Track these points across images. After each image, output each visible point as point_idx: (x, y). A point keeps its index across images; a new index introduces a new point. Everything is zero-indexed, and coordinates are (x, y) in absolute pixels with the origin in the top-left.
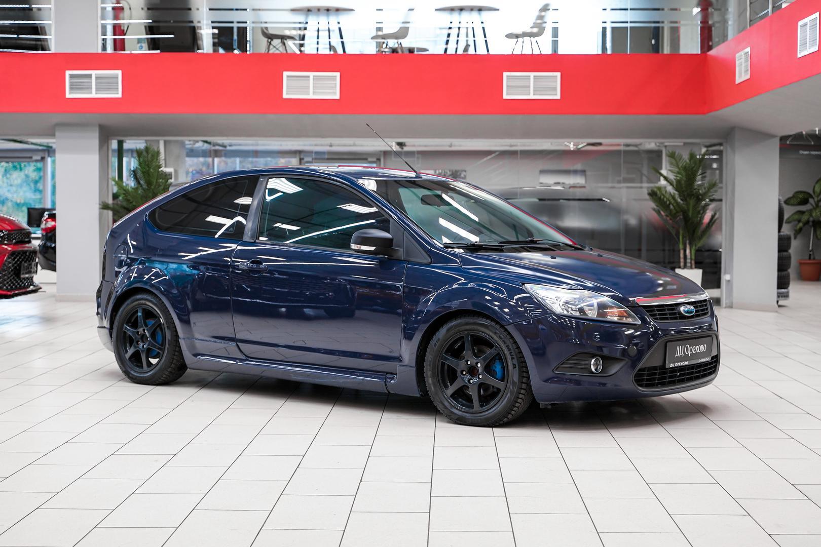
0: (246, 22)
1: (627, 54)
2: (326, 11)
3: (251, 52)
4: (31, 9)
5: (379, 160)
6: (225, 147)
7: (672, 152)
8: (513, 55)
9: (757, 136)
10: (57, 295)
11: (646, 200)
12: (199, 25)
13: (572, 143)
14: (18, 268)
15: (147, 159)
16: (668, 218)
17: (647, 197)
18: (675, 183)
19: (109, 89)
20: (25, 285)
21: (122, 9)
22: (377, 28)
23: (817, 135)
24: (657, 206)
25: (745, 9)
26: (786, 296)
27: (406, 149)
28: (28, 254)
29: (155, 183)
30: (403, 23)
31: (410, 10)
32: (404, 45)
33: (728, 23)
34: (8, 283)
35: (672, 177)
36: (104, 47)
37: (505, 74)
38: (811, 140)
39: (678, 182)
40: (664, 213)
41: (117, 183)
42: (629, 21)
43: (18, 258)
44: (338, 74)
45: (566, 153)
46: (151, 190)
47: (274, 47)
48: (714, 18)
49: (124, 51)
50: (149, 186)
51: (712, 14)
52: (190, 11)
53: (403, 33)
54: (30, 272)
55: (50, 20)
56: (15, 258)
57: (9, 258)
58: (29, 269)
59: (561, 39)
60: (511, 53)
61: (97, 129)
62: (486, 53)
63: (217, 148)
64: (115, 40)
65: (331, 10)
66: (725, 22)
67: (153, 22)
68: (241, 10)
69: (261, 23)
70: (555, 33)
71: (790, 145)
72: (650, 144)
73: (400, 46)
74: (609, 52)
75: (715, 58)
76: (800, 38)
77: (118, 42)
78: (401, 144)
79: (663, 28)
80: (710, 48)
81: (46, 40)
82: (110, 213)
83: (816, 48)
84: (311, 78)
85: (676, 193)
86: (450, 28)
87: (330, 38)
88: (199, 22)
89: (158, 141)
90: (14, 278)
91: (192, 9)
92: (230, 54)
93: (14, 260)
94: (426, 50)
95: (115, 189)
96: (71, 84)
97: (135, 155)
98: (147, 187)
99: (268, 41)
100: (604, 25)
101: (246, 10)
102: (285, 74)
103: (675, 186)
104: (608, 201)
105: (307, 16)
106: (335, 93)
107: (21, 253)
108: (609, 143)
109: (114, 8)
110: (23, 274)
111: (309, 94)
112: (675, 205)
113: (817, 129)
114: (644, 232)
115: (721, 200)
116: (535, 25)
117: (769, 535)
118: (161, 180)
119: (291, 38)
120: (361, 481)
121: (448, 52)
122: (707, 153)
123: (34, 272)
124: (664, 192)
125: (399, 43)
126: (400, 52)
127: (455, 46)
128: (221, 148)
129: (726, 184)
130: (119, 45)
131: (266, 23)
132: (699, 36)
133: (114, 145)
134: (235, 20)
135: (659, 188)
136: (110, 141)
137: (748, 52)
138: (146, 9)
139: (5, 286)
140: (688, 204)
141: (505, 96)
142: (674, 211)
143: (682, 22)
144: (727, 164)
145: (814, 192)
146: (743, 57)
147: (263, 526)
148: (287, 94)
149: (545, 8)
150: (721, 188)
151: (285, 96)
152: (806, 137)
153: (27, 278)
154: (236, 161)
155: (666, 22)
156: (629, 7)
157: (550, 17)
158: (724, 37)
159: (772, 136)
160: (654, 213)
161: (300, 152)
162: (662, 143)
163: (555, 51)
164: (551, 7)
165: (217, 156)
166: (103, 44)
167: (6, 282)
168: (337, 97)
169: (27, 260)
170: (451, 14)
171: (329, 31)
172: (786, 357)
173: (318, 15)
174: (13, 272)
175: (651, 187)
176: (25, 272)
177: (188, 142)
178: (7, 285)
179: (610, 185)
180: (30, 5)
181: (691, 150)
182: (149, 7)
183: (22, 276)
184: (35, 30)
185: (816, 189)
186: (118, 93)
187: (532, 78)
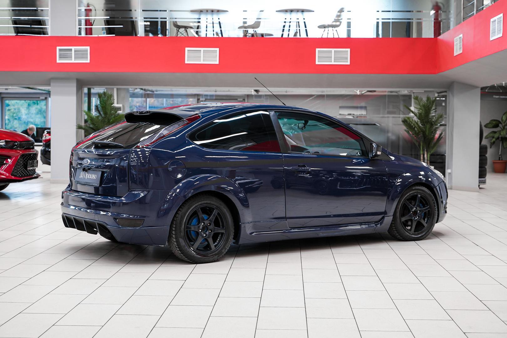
0: (166, 18)
1: (390, 38)
2: (211, 12)
3: (169, 36)
4: (36, 10)
5: (244, 100)
6: (153, 92)
7: (416, 96)
8: (322, 38)
9: (466, 87)
10: (51, 179)
11: (401, 125)
12: (136, 20)
13: (358, 91)
14: (26, 164)
15: (105, 99)
16: (414, 136)
17: (402, 123)
18: (418, 115)
19: (82, 58)
20: (30, 174)
21: (91, 10)
22: (243, 22)
23: (504, 86)
24: (407, 129)
25: (460, 12)
26: (484, 182)
27: (260, 93)
28: (32, 155)
29: (109, 113)
30: (257, 19)
31: (261, 11)
32: (257, 32)
33: (450, 19)
34: (20, 173)
35: (416, 111)
36: (80, 33)
37: (317, 50)
38: (500, 90)
39: (420, 114)
40: (412, 132)
41: (87, 114)
42: (391, 18)
43: (26, 158)
44: (218, 49)
45: (355, 97)
46: (107, 117)
47: (181, 33)
48: (442, 17)
49: (92, 35)
50: (106, 115)
51: (441, 14)
52: (131, 12)
53: (257, 25)
54: (33, 166)
55: (48, 17)
56: (24, 158)
57: (20, 158)
58: (33, 164)
59: (352, 29)
60: (321, 37)
61: (75, 81)
62: (306, 37)
63: (148, 92)
64: (86, 29)
65: (214, 11)
66: (448, 19)
67: (110, 18)
68: (163, 11)
69: (173, 18)
70: (349, 25)
71: (488, 92)
72: (405, 92)
73: (255, 32)
74: (380, 37)
75: (442, 41)
76: (492, 29)
77: (88, 29)
78: (256, 91)
79: (412, 22)
80: (440, 34)
81: (46, 28)
82: (83, 131)
83: (501, 35)
84: (202, 52)
85: (419, 120)
86: (285, 22)
87: (213, 28)
88: (136, 18)
89: (113, 89)
90: (23, 170)
91: (132, 10)
92: (156, 37)
93: (23, 159)
94: (272, 35)
95: (86, 117)
96: (60, 55)
97: (97, 96)
98: (104, 116)
99: (177, 29)
100: (378, 21)
101: (166, 11)
102: (187, 49)
103: (418, 117)
104: (379, 125)
105: (200, 14)
106: (216, 60)
107: (28, 155)
108: (380, 91)
109: (86, 10)
110: (29, 167)
111: (201, 61)
112: (418, 128)
113: (504, 83)
114: (401, 143)
115: (446, 125)
116: (336, 21)
117: (464, 333)
118: (113, 112)
119: (191, 28)
120: (218, 297)
121: (284, 37)
122: (439, 96)
123: (36, 166)
124: (411, 120)
125: (255, 31)
126: (255, 36)
127: (288, 33)
128: (151, 93)
129: (449, 116)
130: (89, 31)
131: (176, 18)
132: (433, 27)
133: (86, 90)
134: (159, 17)
135: (409, 118)
136: (83, 88)
137: (461, 37)
138: (105, 10)
139: (18, 174)
140: (425, 128)
141: (317, 63)
142: (418, 132)
143: (424, 19)
144: (449, 103)
145: (502, 121)
146: (458, 40)
147: (155, 325)
148: (188, 61)
149: (341, 11)
150: (446, 118)
151: (186, 62)
152: (497, 87)
153: (32, 170)
154: (163, 100)
155: (414, 19)
156: (391, 10)
157: (344, 16)
158: (448, 28)
159: (477, 87)
160: (406, 133)
161: (198, 95)
162: (411, 91)
163: (349, 36)
164: (345, 10)
165: (148, 97)
166: (79, 31)
167: (18, 173)
168: (217, 63)
169: (31, 159)
170: (285, 13)
171: (213, 23)
172: (482, 220)
173: (207, 14)
174: (23, 166)
175: (404, 117)
176: (30, 166)
177: (131, 89)
178: (19, 174)
179: (381, 116)
180: (37, 8)
181: (428, 95)
182: (107, 9)
183: (28, 169)
184: (40, 22)
185: (503, 118)
186: (87, 60)
187: (333, 52)
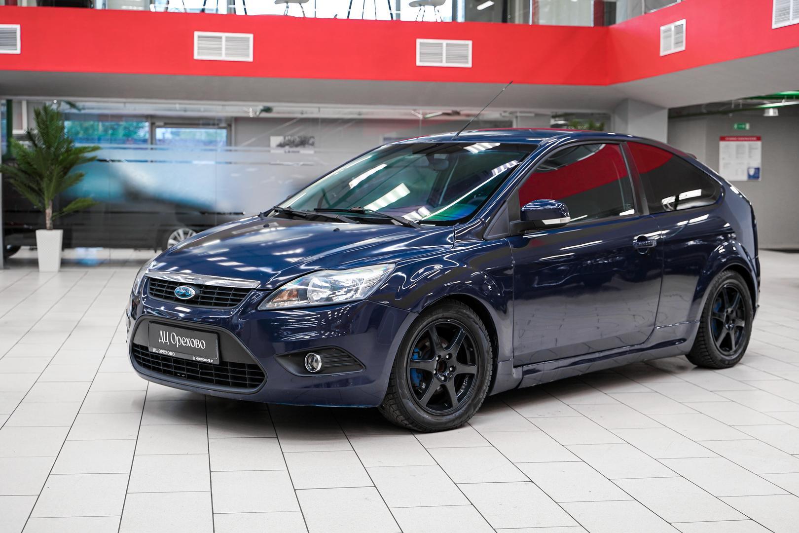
13: (420, 112)
19: (5, 45)
37: (419, 40)
44: (251, 36)
75: (622, 31)
76: (777, 10)
84: (224, 39)
102: (197, 34)
106: (248, 56)
111: (221, 56)
121: (351, 17)
127: (360, 11)
137: (682, 25)
141: (418, 63)
146: (673, 29)
148: (198, 55)
151: (196, 57)
168: (250, 59)
186: (16, 49)
187: (444, 45)
